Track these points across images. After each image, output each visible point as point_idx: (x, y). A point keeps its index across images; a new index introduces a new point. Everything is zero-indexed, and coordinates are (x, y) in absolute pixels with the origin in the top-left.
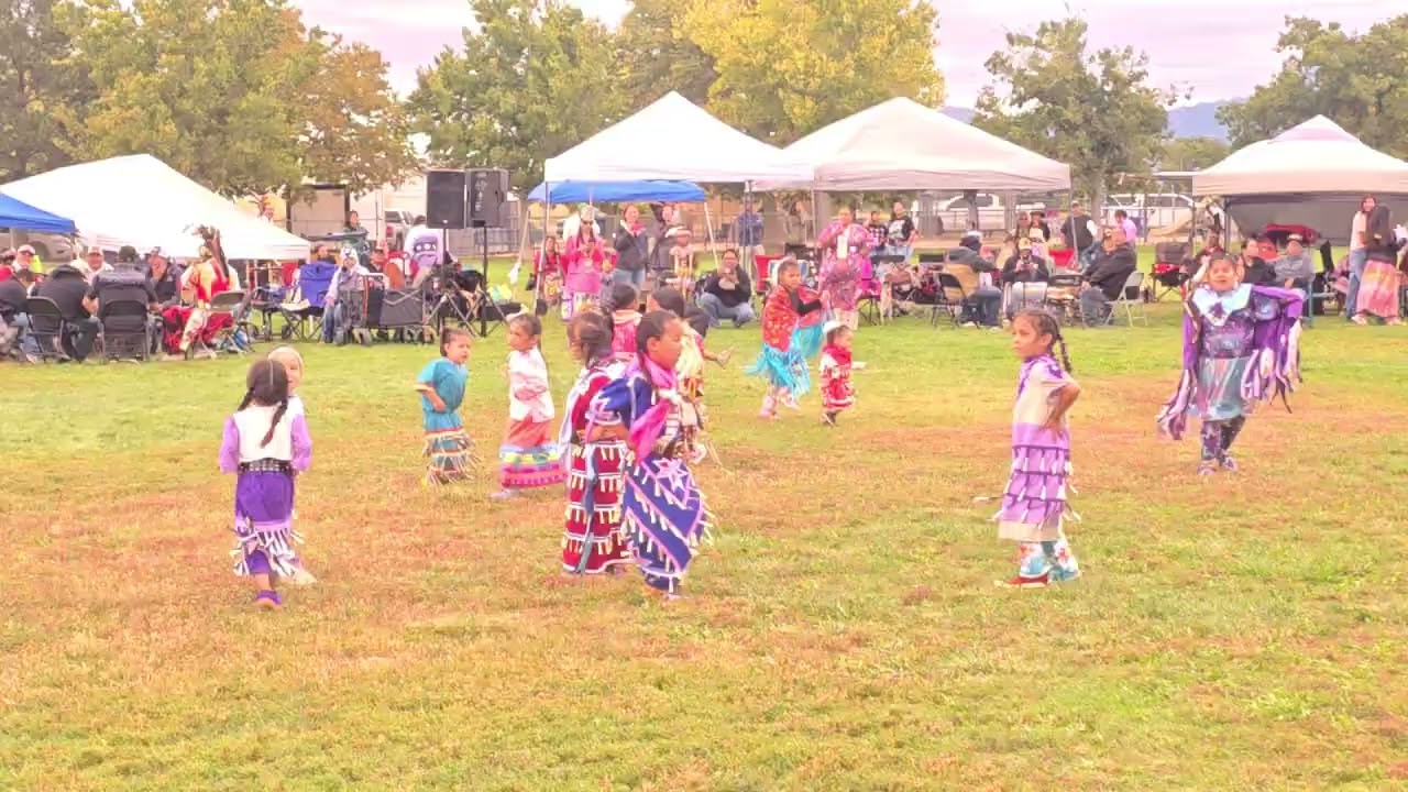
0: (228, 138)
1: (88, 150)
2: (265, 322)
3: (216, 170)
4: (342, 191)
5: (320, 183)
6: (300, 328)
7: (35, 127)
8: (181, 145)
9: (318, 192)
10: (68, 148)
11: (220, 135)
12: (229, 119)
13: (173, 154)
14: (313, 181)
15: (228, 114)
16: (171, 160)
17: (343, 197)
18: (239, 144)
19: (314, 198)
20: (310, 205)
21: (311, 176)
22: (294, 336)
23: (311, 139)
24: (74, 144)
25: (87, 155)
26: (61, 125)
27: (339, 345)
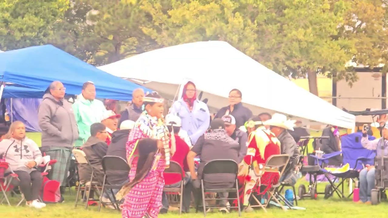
0: (285, 26)
1: (171, 35)
2: (311, 183)
3: (275, 55)
4: (380, 74)
5: (361, 66)
6: (340, 188)
7: (128, 16)
8: (246, 34)
9: (359, 74)
10: (154, 34)
11: (279, 24)
12: (286, 11)
13: (240, 40)
14: (355, 65)
15: (285, 8)
16: (238, 45)
17: (381, 78)
18: (294, 32)
19: (355, 79)
20: (351, 84)
21: (354, 60)
22: (335, 194)
23: (354, 29)
24: (159, 31)
25: (170, 40)
26: (148, 16)
27: (372, 204)
